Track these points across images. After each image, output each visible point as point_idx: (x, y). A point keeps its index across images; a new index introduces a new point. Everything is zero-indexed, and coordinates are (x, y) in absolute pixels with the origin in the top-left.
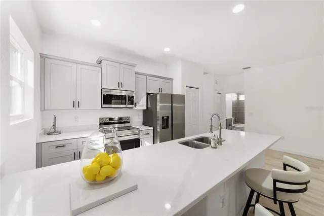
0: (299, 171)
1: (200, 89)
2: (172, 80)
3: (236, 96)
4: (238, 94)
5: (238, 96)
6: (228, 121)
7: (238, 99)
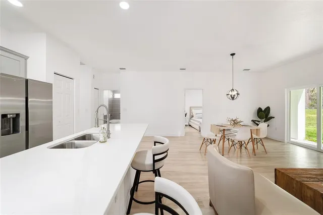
0: (163, 144)
1: (75, 80)
2: (26, 58)
3: (112, 93)
4: (114, 92)
5: (114, 94)
6: (105, 117)
7: (113, 96)
